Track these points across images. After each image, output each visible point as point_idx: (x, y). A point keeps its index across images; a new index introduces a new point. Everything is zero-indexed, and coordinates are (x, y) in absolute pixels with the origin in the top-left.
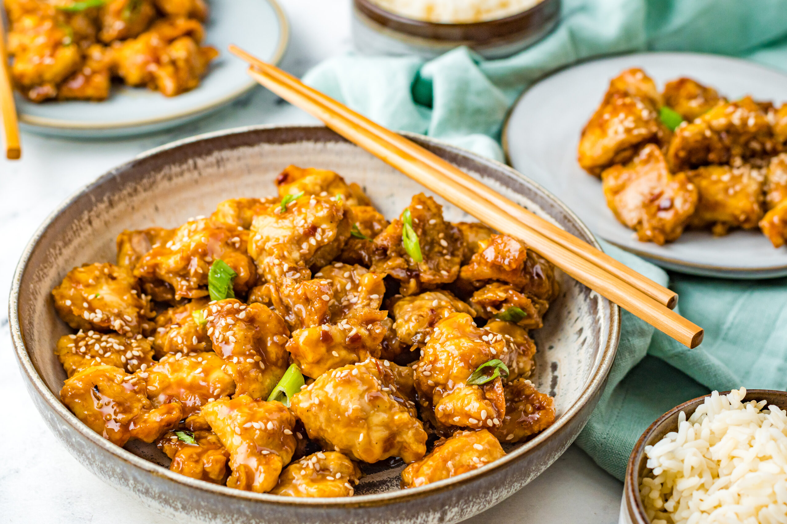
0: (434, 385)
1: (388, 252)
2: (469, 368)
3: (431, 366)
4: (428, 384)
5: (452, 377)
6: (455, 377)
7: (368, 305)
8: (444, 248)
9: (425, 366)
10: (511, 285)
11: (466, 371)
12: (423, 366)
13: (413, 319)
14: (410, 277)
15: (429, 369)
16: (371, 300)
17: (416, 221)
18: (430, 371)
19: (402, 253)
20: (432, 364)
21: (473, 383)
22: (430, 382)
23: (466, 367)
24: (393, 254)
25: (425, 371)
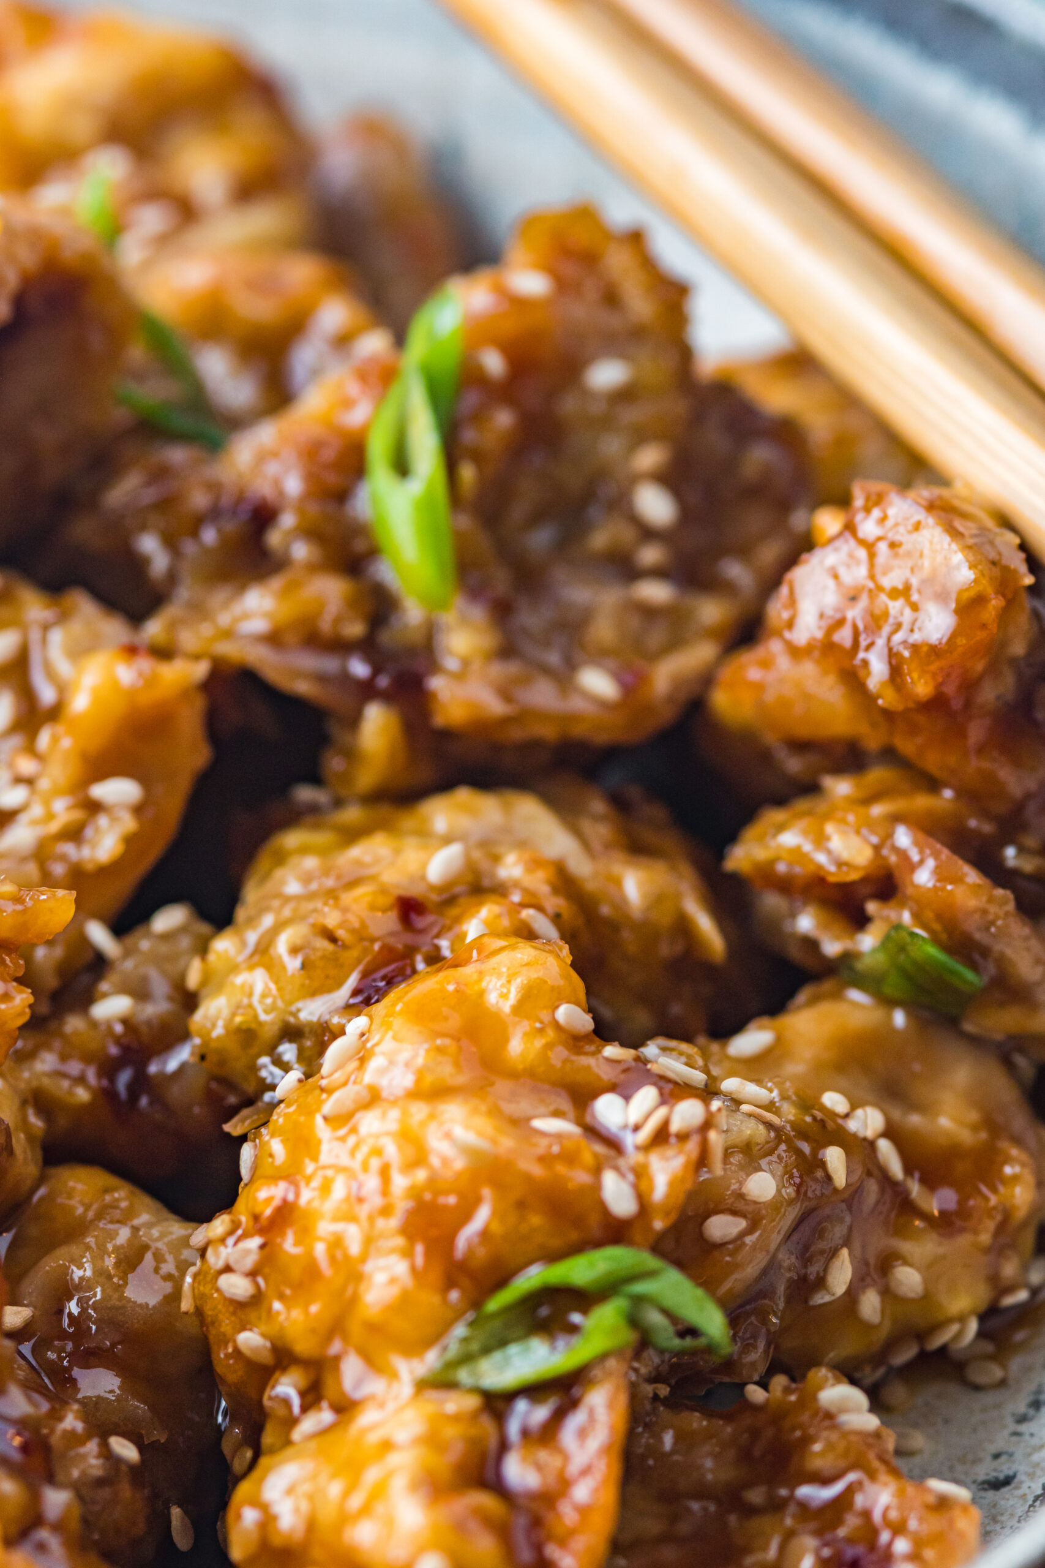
0: (267, 1358)
1: (274, 538)
2: (450, 1283)
3: (254, 1243)
4: (238, 1353)
5: (355, 1328)
6: (374, 1328)
7: (74, 834)
8: (648, 533)
9: (230, 1241)
10: (948, 793)
11: (430, 1300)
12: (223, 1240)
13: (282, 945)
14: (367, 691)
15: (249, 1262)
16: (94, 807)
17: (493, 363)
18: (252, 1274)
19: (360, 546)
20: (261, 1231)
21: (463, 1375)
22: (250, 1340)
23: (436, 1276)
24: (301, 551)
25: (228, 1269)
